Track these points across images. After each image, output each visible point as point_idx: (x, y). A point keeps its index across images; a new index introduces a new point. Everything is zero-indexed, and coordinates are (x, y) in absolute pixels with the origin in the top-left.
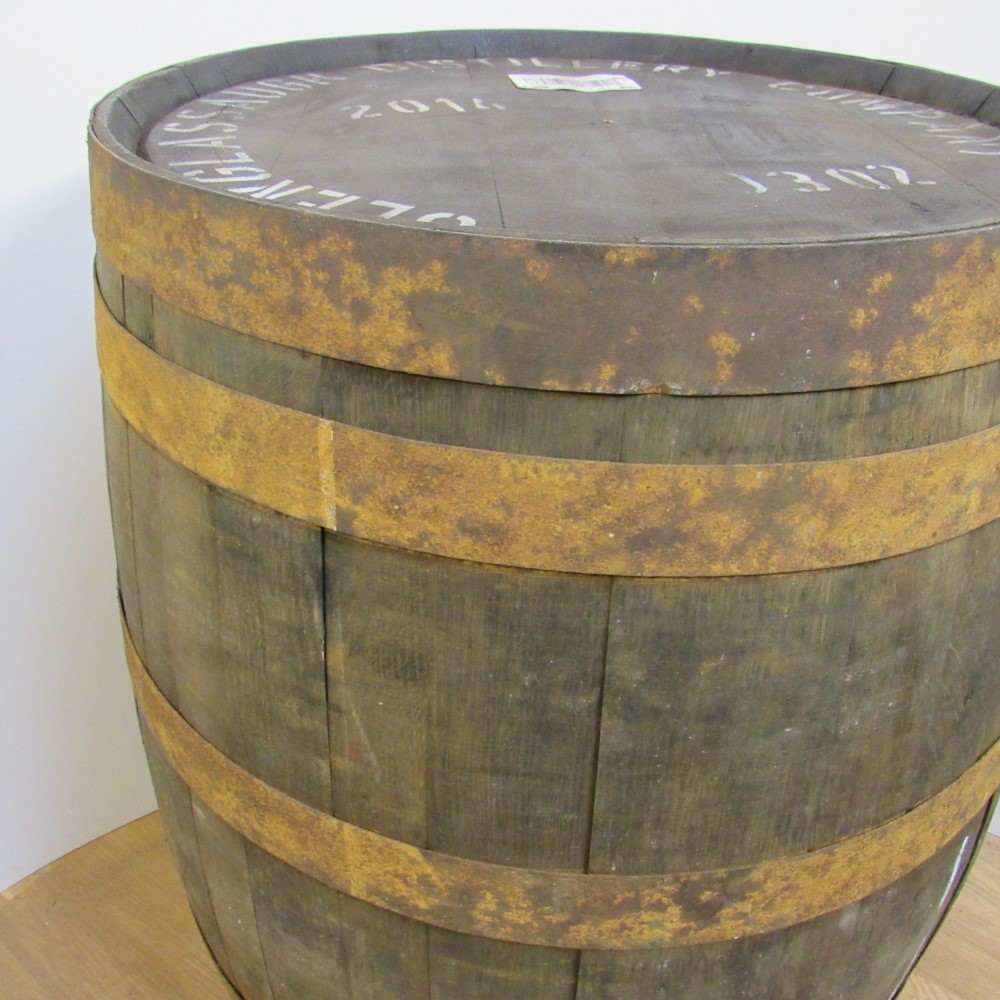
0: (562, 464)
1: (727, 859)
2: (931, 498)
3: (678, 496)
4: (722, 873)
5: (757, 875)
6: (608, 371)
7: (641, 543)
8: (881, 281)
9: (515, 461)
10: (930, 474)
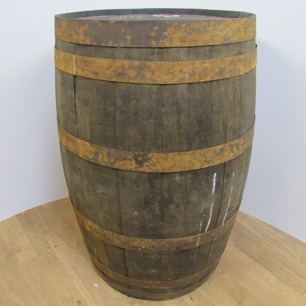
0: (105, 60)
1: (143, 151)
2: (175, 73)
3: (123, 66)
4: (142, 153)
5: (150, 156)
6: (111, 42)
7: (119, 75)
8: (156, 28)
9: (98, 59)
10: (173, 68)
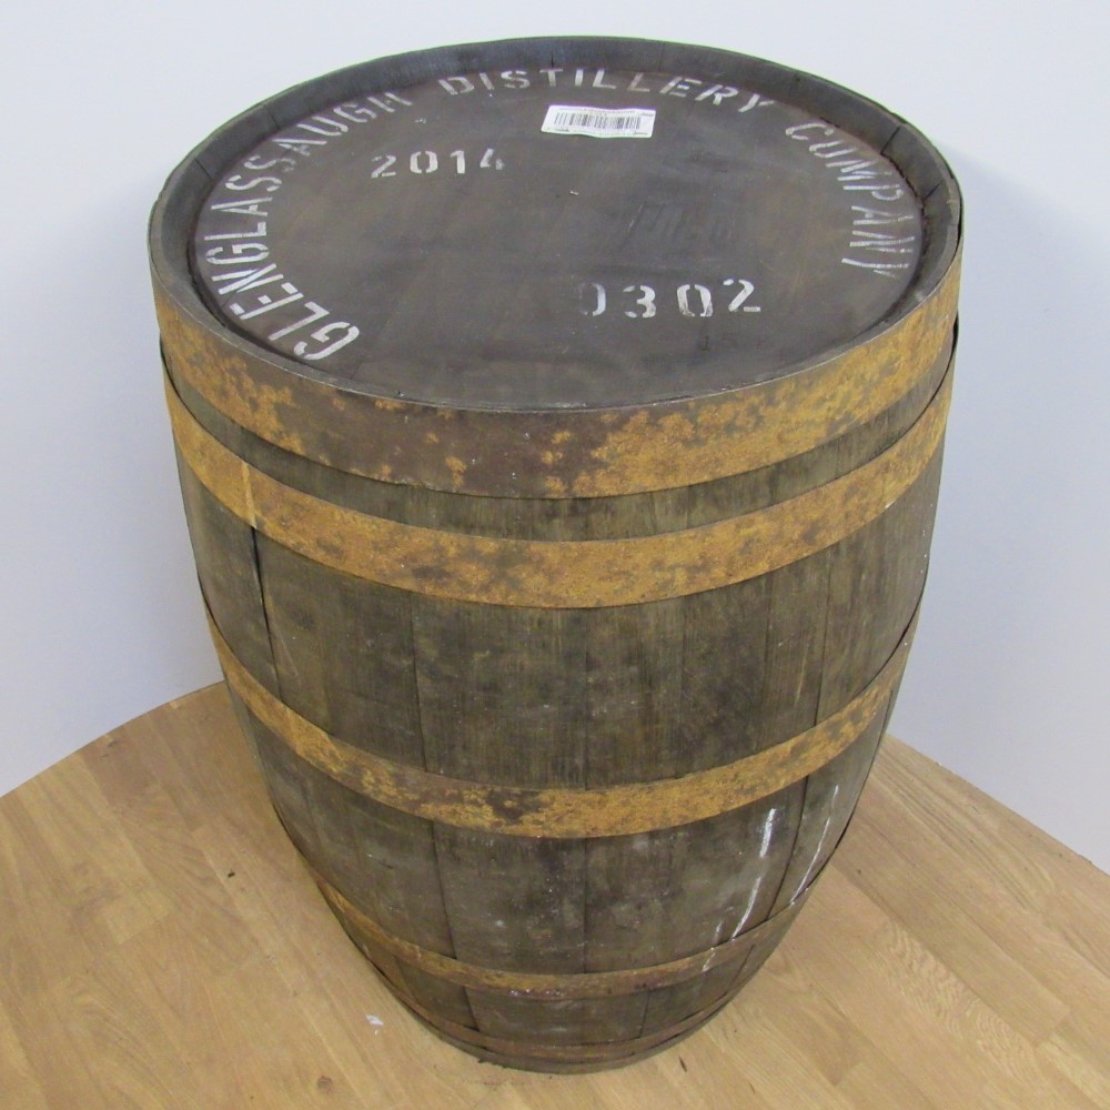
0: (369, 518)
1: (520, 782)
2: (635, 573)
3: (441, 550)
4: (516, 790)
5: (544, 797)
6: (387, 469)
7: (423, 573)
8: (560, 437)
9: (342, 512)
10: (630, 557)
